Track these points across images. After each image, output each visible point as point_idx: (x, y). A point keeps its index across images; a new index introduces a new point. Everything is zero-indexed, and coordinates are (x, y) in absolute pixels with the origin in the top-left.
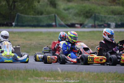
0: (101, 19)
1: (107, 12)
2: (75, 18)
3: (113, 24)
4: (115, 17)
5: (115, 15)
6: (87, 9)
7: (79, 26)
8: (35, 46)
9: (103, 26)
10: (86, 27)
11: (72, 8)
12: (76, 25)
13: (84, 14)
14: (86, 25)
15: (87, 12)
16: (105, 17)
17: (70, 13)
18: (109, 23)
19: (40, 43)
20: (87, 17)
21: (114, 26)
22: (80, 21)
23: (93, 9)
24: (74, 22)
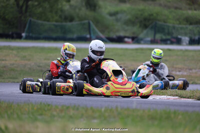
0: (166, 31)
1: (178, 20)
2: (127, 28)
3: (186, 39)
4: (191, 27)
5: (191, 24)
6: (146, 14)
7: (130, 40)
8: (30, 69)
9: (169, 42)
10: (142, 42)
11: (123, 12)
12: (126, 40)
13: (141, 22)
14: (142, 39)
15: (145, 19)
16: (174, 28)
17: (117, 20)
18: (179, 37)
19: (41, 65)
20: (146, 27)
21: (188, 42)
22: (134, 33)
23: (155, 15)
24: (122, 34)
